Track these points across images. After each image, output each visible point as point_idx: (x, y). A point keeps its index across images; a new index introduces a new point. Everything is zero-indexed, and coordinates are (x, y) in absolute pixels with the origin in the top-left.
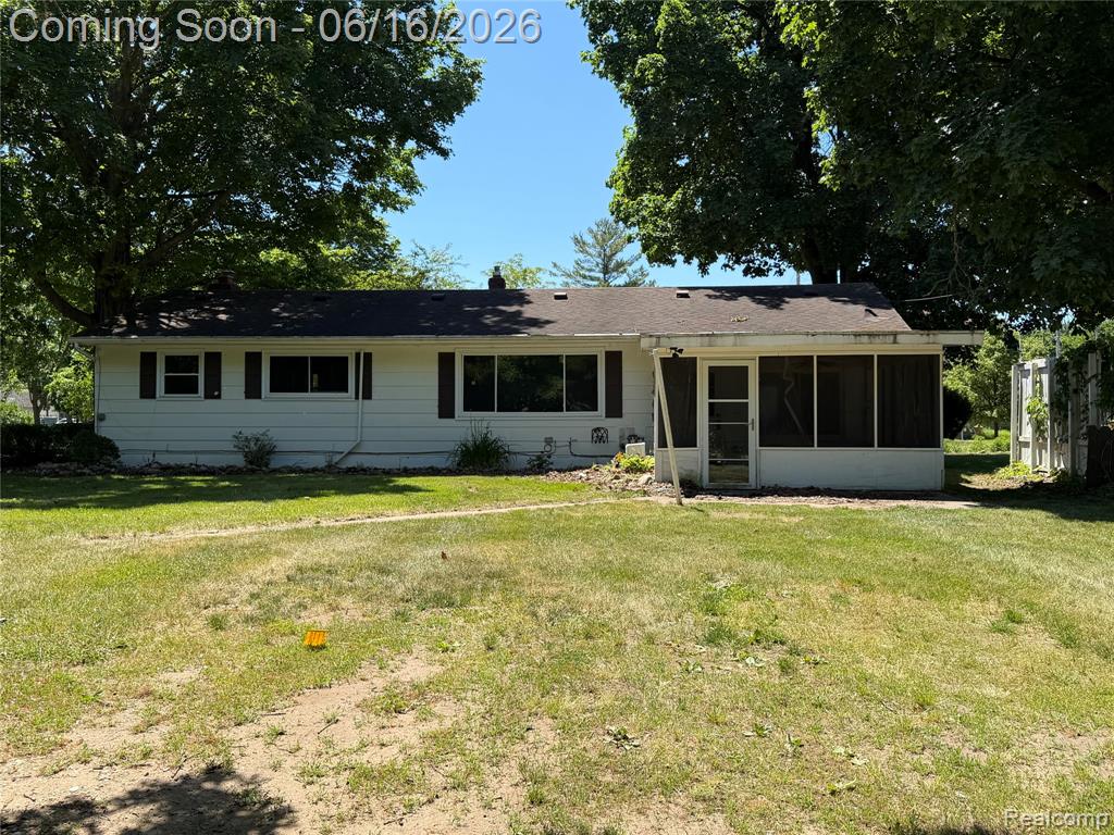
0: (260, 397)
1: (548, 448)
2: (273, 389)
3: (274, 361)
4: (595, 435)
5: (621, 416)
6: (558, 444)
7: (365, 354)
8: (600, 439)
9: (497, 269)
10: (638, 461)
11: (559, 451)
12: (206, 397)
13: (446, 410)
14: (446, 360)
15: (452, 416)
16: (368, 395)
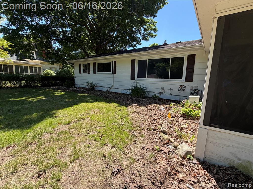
0: (96, 73)
1: (162, 91)
2: (98, 71)
3: (98, 64)
4: (180, 88)
5: (192, 81)
6: (166, 90)
7: (114, 61)
8: (182, 90)
9: (165, 41)
10: (191, 111)
11: (166, 93)
12: (88, 73)
13: (132, 78)
14: (133, 62)
15: (134, 79)
16: (115, 73)
